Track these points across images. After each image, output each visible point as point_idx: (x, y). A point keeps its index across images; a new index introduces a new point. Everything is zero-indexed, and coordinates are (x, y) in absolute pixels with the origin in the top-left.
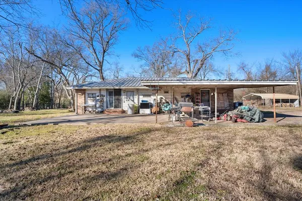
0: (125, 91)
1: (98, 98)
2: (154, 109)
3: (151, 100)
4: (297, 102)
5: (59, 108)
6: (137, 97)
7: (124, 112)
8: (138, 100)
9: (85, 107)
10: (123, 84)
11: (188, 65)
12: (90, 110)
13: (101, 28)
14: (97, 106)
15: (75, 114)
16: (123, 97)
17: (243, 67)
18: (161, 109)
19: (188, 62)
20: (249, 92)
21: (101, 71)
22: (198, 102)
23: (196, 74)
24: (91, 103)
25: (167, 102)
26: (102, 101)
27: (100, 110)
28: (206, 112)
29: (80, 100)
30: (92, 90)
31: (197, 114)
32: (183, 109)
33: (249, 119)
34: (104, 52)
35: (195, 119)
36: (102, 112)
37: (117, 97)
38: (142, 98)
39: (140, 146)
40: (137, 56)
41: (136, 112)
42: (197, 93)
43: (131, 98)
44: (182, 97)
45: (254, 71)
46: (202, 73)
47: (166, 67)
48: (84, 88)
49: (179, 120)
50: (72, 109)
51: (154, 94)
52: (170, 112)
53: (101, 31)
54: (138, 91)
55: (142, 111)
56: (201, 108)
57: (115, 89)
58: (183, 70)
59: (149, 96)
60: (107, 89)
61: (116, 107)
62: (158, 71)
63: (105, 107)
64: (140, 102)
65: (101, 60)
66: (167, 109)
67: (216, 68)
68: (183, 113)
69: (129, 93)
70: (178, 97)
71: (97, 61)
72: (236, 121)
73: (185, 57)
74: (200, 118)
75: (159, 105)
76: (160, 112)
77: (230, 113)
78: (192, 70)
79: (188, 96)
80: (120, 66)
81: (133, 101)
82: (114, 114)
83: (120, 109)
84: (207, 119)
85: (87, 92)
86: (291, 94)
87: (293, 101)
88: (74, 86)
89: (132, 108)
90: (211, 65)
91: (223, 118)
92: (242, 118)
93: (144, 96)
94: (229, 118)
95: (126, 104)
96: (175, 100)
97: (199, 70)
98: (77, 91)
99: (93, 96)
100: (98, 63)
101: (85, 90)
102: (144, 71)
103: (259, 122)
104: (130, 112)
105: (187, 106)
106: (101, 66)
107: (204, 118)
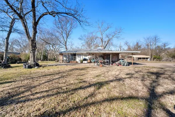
0: (77, 54)
1: (67, 57)
2: (89, 61)
3: (87, 58)
4: (149, 59)
5: (50, 60)
6: (82, 56)
7: (77, 62)
8: (82, 58)
9: (63, 60)
10: (77, 51)
11: (102, 43)
12: (65, 61)
13: (66, 27)
14: (67, 60)
15: (59, 63)
16: (77, 57)
17: (126, 43)
18: (91, 61)
19: (102, 42)
20: (129, 54)
21: (66, 45)
22: (105, 59)
23: (105, 47)
24: (65, 59)
25: (93, 59)
26: (69, 58)
27: (68, 61)
28: (107, 62)
29: (61, 58)
30: (65, 54)
31: (104, 63)
32: (99, 61)
33: (123, 65)
34: (67, 37)
35: (103, 64)
36: (69, 62)
37: (74, 56)
38: (84, 57)
39: (86, 71)
40: (80, 39)
41: (82, 62)
42: (105, 55)
43: (80, 57)
44: (99, 57)
45: (131, 45)
46: (108, 46)
47: (92, 44)
48: (63, 53)
49: (98, 65)
50: (57, 61)
51: (88, 56)
52: (94, 62)
53: (66, 29)
54: (82, 54)
55: (84, 62)
56: (106, 61)
57: (74, 54)
58: (100, 45)
59: (87, 56)
60: (71, 54)
61: (74, 60)
62: (89, 45)
63: (70, 60)
64: (83, 58)
65: (66, 41)
66: (93, 61)
67: (114, 44)
68: (99, 63)
69: (79, 55)
70: (98, 57)
71: (64, 41)
72: (118, 66)
73: (101, 40)
74: (105, 65)
75: (90, 59)
76: (91, 62)
77: (116, 63)
78: (103, 45)
79: (101, 56)
80: (73, 43)
81: (80, 58)
82: (73, 63)
83: (76, 61)
84: (108, 65)
85: (63, 55)
86: (147, 55)
87: (147, 58)
88: (59, 52)
89: (80, 61)
90: (112, 43)
91: (114, 64)
92: (120, 64)
93: (85, 56)
94: (116, 65)
95: (78, 59)
96: (96, 58)
97: (106, 45)
98: (60, 54)
99: (65, 56)
100: (65, 42)
101: (63, 54)
102: (83, 45)
103: (126, 66)
104: (79, 62)
105: (101, 60)
106: (66, 44)
107: (107, 64)
